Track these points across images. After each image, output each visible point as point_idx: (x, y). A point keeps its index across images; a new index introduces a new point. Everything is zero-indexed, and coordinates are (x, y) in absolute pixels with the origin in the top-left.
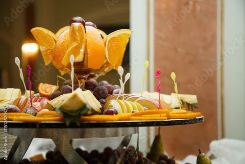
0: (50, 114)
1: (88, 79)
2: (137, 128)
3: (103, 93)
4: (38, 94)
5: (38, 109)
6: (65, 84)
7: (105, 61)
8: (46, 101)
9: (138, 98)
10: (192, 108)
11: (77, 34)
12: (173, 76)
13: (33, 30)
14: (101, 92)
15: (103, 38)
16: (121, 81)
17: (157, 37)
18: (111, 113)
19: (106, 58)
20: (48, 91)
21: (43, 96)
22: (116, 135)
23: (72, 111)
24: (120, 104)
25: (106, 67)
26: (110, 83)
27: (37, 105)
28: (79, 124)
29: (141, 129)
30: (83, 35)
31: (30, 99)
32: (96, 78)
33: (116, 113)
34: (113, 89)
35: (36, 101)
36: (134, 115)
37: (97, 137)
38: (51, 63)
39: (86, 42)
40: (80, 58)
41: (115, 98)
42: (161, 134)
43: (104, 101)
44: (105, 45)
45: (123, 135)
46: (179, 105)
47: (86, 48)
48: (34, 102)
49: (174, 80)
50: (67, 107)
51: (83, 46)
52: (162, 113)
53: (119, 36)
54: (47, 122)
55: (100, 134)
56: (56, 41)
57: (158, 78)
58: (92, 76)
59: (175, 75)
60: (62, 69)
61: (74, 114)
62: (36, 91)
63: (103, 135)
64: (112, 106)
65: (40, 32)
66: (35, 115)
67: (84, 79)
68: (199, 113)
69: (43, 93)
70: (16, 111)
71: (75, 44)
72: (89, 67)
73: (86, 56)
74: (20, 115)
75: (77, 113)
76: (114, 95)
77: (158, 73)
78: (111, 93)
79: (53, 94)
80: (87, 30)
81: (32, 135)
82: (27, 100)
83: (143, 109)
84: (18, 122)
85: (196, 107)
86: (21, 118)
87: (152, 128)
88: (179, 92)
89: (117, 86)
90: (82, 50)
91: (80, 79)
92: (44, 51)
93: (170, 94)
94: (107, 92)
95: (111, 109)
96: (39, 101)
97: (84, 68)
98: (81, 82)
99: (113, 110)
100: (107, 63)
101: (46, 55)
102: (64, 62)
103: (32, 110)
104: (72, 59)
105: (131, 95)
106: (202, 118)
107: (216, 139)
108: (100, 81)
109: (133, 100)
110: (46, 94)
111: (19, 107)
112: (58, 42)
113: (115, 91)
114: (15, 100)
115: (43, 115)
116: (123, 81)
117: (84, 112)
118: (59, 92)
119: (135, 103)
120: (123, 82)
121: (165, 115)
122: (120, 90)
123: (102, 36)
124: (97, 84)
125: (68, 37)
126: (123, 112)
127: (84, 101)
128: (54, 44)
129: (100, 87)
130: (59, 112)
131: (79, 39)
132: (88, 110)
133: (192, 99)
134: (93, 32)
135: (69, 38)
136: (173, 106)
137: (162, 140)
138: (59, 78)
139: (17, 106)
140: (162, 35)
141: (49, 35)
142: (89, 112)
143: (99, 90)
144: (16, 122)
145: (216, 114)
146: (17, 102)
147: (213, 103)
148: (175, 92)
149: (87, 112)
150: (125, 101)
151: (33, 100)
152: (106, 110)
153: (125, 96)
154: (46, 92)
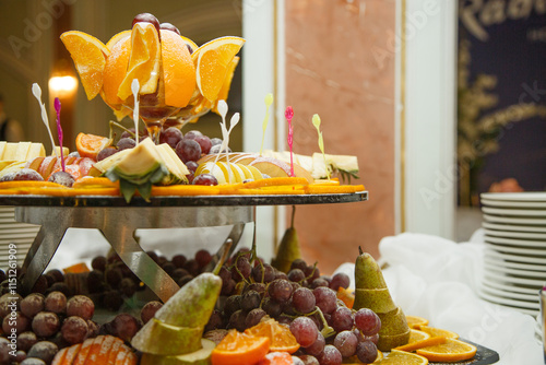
0: (96, 183)
1: (165, 127)
2: (252, 207)
3: (192, 152)
4: (75, 153)
5: (76, 177)
6: (124, 136)
7: (196, 94)
8: (88, 164)
9: (254, 159)
10: (349, 179)
11: (145, 43)
12: (316, 120)
13: (65, 35)
14: (188, 150)
15: (191, 51)
16: (223, 126)
17: (290, 60)
18: (207, 182)
19: (197, 88)
20: (93, 146)
21: (84, 155)
22: (215, 222)
23: (135, 177)
24: (223, 168)
25: (198, 104)
26: (204, 134)
27: (74, 169)
28: (148, 201)
29: (259, 209)
30: (154, 44)
31: (60, 160)
32: (181, 126)
33: (215, 184)
34: (211, 145)
35: (71, 163)
36: (247, 187)
37: (182, 226)
38: (99, 95)
39: (161, 58)
40: (149, 87)
41: (213, 159)
42: (295, 226)
43: (194, 164)
44: (196, 65)
45: (228, 224)
46: (327, 174)
47: (161, 69)
48: (68, 164)
49: (318, 128)
50: (127, 169)
51: (156, 66)
52: (297, 183)
53: (221, 49)
54: (92, 196)
55: (188, 221)
56: (106, 57)
57: (289, 122)
58: (174, 123)
59: (319, 119)
60: (118, 107)
61: (139, 182)
62: (72, 148)
63: (191, 223)
64: (208, 171)
65: (78, 40)
66: (71, 185)
67: (159, 125)
68: (361, 186)
69: (85, 150)
70: (35, 179)
71: (141, 62)
72: (168, 103)
73: (161, 83)
74: (43, 185)
75: (144, 181)
76: (212, 154)
77: (289, 113)
78: (206, 151)
79: (102, 152)
80: (162, 38)
81: (65, 223)
82: (55, 161)
83: (263, 177)
84: (39, 196)
85: (356, 177)
86: (45, 189)
87: (282, 209)
88: (327, 151)
89: (217, 140)
90: (154, 74)
91: (151, 125)
92: (86, 74)
93: (311, 155)
94: (200, 149)
95: (205, 177)
96: (78, 163)
97: (157, 106)
98: (153, 133)
99: (210, 177)
100: (200, 98)
101: (89, 81)
102: (122, 94)
103: (64, 178)
104: (136, 88)
105: (242, 154)
106: (365, 195)
107: (392, 233)
108: (187, 131)
109: (247, 161)
110: (91, 152)
111: (42, 172)
112: (109, 59)
113: (213, 148)
114: (34, 161)
115: (84, 184)
116: (228, 126)
117: (157, 178)
118: (113, 148)
119: (249, 168)
120: (228, 128)
121: (301, 187)
122: (221, 145)
123: (189, 48)
124: (182, 137)
125: (128, 50)
126: (227, 181)
127: (158, 159)
128: (104, 61)
129: (187, 141)
130: (112, 179)
131: (148, 51)
132: (165, 175)
133: (349, 162)
134: (173, 40)
135: (131, 52)
136: (316, 175)
137: (298, 237)
138: (113, 125)
139: (38, 171)
140: (299, 56)
141: (93, 45)
142: (167, 180)
143: (184, 145)
144: (35, 196)
145: (392, 194)
146: (37, 164)
147: (387, 176)
148: (320, 151)
149: (162, 179)
150: (233, 164)
151: (67, 161)
152: (197, 178)
153: (230, 156)
154: (89, 148)
